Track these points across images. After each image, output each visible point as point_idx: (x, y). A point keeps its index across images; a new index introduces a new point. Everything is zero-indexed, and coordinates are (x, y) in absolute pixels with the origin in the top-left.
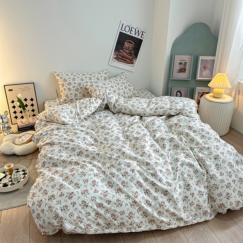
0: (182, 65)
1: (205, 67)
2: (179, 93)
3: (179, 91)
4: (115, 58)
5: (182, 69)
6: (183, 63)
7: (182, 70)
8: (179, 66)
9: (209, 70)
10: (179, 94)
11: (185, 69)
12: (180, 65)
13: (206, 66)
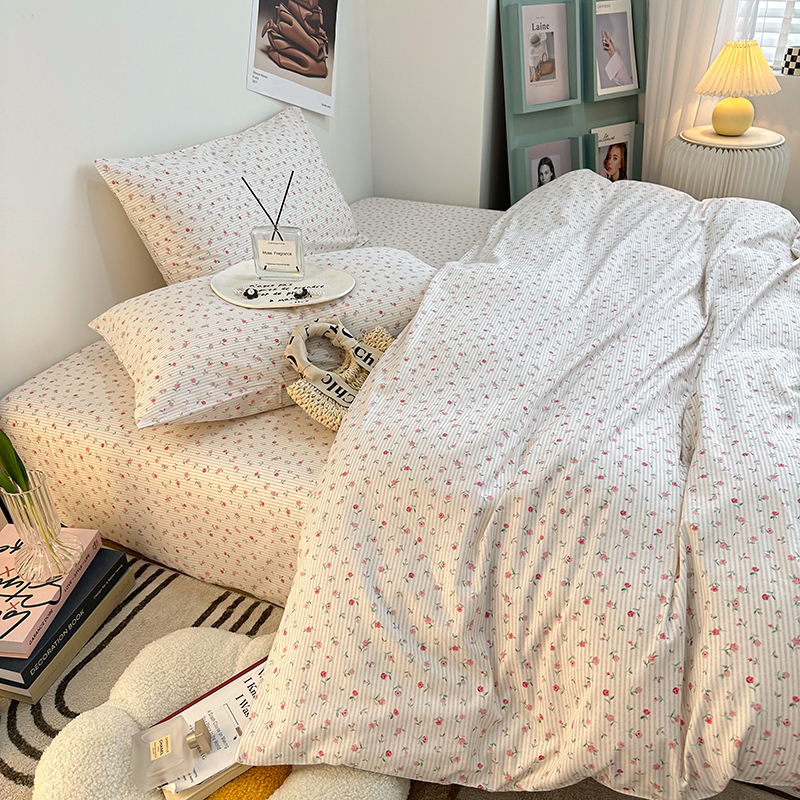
0: (541, 47)
1: (607, 45)
2: (545, 168)
3: (546, 159)
4: (267, 51)
5: (542, 63)
6: (543, 38)
7: (544, 70)
8: (532, 52)
9: (619, 53)
10: (547, 173)
11: (552, 61)
12: (536, 50)
13: (609, 42)
